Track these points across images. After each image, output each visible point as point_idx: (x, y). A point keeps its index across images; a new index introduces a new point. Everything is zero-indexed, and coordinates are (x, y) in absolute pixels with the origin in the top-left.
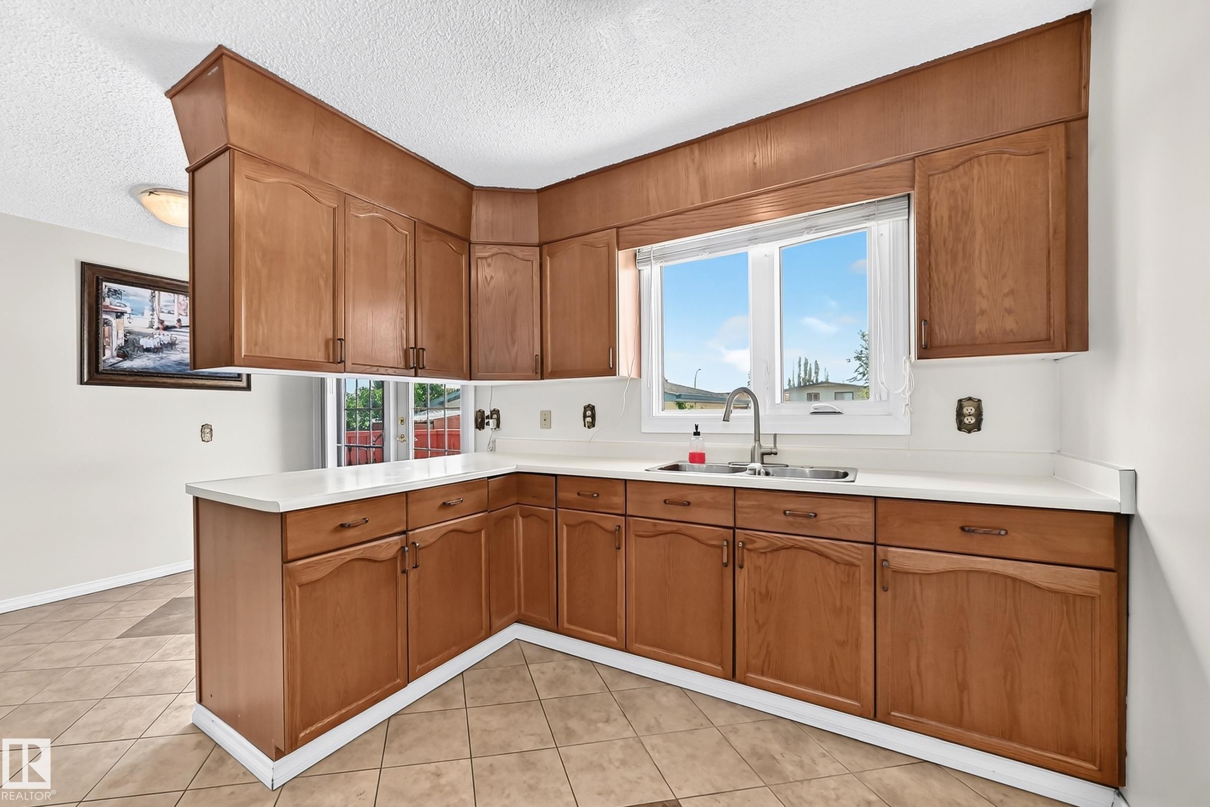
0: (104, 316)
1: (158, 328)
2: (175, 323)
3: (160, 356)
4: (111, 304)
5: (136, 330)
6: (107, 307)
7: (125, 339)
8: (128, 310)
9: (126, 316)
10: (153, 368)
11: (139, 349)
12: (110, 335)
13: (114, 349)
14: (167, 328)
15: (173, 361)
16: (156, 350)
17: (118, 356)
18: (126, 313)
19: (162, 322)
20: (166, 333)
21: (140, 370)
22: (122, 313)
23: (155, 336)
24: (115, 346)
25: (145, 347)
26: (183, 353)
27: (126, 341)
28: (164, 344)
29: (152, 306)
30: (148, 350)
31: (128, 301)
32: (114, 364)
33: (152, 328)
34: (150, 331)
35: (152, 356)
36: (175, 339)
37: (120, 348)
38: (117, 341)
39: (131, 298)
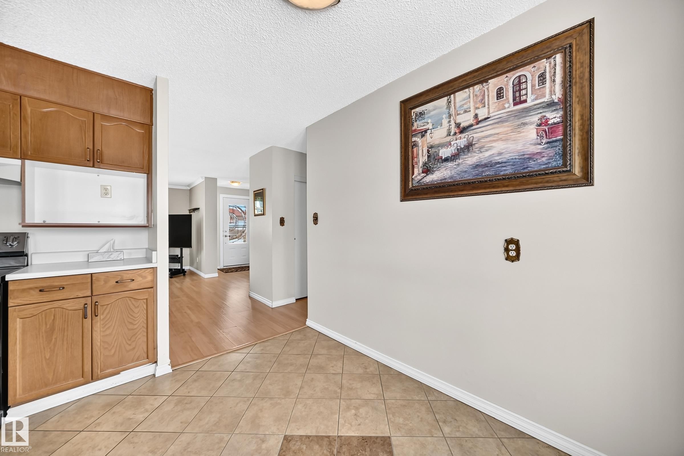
0: (414, 139)
1: (455, 134)
2: (472, 121)
3: (456, 163)
4: (418, 128)
5: (437, 142)
6: (415, 130)
7: (428, 155)
8: (430, 126)
9: (429, 132)
10: (451, 177)
11: (438, 161)
12: (418, 154)
13: (420, 167)
14: (463, 130)
15: (470, 165)
16: (454, 157)
17: (423, 172)
18: (429, 129)
19: (458, 125)
20: (463, 135)
21: (439, 182)
22: (426, 131)
23: (452, 143)
24: (421, 164)
25: (443, 158)
26: (481, 152)
27: (429, 157)
28: (461, 148)
29: (449, 113)
30: (446, 160)
31: (429, 117)
32: (420, 180)
33: (450, 135)
34: (448, 139)
35: (450, 164)
36: (472, 138)
37: (425, 164)
38: (422, 159)
39: (432, 113)
